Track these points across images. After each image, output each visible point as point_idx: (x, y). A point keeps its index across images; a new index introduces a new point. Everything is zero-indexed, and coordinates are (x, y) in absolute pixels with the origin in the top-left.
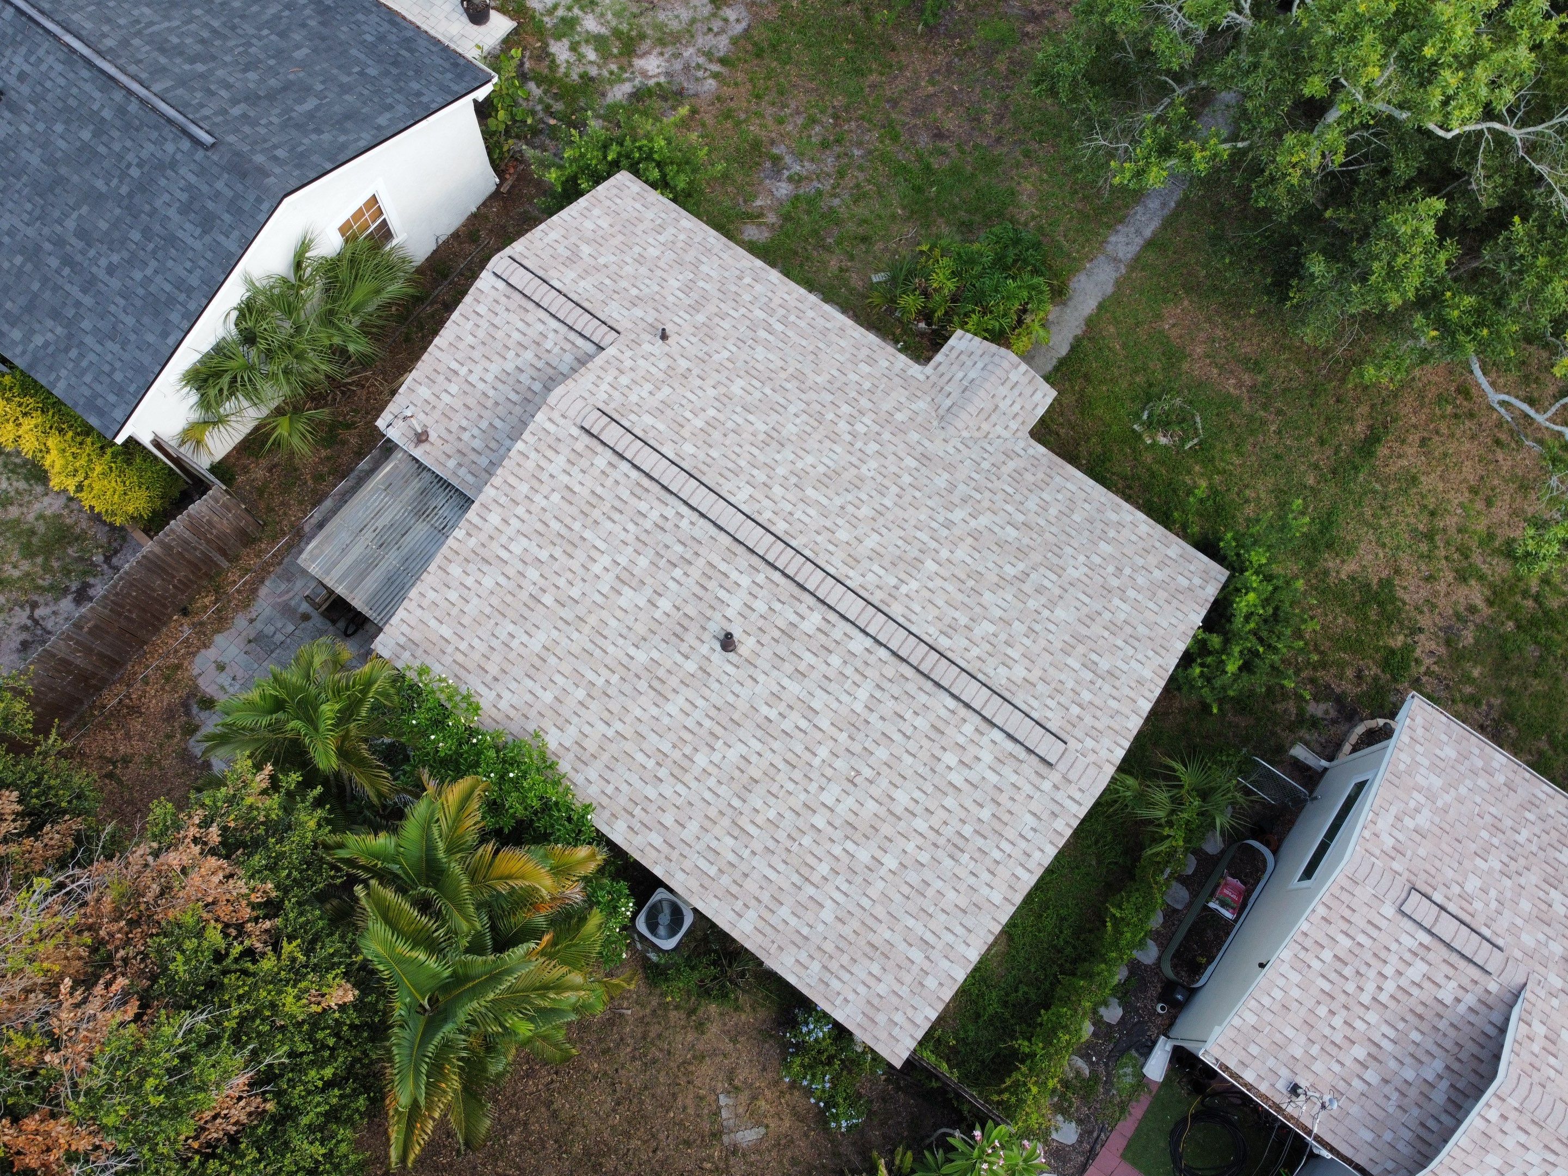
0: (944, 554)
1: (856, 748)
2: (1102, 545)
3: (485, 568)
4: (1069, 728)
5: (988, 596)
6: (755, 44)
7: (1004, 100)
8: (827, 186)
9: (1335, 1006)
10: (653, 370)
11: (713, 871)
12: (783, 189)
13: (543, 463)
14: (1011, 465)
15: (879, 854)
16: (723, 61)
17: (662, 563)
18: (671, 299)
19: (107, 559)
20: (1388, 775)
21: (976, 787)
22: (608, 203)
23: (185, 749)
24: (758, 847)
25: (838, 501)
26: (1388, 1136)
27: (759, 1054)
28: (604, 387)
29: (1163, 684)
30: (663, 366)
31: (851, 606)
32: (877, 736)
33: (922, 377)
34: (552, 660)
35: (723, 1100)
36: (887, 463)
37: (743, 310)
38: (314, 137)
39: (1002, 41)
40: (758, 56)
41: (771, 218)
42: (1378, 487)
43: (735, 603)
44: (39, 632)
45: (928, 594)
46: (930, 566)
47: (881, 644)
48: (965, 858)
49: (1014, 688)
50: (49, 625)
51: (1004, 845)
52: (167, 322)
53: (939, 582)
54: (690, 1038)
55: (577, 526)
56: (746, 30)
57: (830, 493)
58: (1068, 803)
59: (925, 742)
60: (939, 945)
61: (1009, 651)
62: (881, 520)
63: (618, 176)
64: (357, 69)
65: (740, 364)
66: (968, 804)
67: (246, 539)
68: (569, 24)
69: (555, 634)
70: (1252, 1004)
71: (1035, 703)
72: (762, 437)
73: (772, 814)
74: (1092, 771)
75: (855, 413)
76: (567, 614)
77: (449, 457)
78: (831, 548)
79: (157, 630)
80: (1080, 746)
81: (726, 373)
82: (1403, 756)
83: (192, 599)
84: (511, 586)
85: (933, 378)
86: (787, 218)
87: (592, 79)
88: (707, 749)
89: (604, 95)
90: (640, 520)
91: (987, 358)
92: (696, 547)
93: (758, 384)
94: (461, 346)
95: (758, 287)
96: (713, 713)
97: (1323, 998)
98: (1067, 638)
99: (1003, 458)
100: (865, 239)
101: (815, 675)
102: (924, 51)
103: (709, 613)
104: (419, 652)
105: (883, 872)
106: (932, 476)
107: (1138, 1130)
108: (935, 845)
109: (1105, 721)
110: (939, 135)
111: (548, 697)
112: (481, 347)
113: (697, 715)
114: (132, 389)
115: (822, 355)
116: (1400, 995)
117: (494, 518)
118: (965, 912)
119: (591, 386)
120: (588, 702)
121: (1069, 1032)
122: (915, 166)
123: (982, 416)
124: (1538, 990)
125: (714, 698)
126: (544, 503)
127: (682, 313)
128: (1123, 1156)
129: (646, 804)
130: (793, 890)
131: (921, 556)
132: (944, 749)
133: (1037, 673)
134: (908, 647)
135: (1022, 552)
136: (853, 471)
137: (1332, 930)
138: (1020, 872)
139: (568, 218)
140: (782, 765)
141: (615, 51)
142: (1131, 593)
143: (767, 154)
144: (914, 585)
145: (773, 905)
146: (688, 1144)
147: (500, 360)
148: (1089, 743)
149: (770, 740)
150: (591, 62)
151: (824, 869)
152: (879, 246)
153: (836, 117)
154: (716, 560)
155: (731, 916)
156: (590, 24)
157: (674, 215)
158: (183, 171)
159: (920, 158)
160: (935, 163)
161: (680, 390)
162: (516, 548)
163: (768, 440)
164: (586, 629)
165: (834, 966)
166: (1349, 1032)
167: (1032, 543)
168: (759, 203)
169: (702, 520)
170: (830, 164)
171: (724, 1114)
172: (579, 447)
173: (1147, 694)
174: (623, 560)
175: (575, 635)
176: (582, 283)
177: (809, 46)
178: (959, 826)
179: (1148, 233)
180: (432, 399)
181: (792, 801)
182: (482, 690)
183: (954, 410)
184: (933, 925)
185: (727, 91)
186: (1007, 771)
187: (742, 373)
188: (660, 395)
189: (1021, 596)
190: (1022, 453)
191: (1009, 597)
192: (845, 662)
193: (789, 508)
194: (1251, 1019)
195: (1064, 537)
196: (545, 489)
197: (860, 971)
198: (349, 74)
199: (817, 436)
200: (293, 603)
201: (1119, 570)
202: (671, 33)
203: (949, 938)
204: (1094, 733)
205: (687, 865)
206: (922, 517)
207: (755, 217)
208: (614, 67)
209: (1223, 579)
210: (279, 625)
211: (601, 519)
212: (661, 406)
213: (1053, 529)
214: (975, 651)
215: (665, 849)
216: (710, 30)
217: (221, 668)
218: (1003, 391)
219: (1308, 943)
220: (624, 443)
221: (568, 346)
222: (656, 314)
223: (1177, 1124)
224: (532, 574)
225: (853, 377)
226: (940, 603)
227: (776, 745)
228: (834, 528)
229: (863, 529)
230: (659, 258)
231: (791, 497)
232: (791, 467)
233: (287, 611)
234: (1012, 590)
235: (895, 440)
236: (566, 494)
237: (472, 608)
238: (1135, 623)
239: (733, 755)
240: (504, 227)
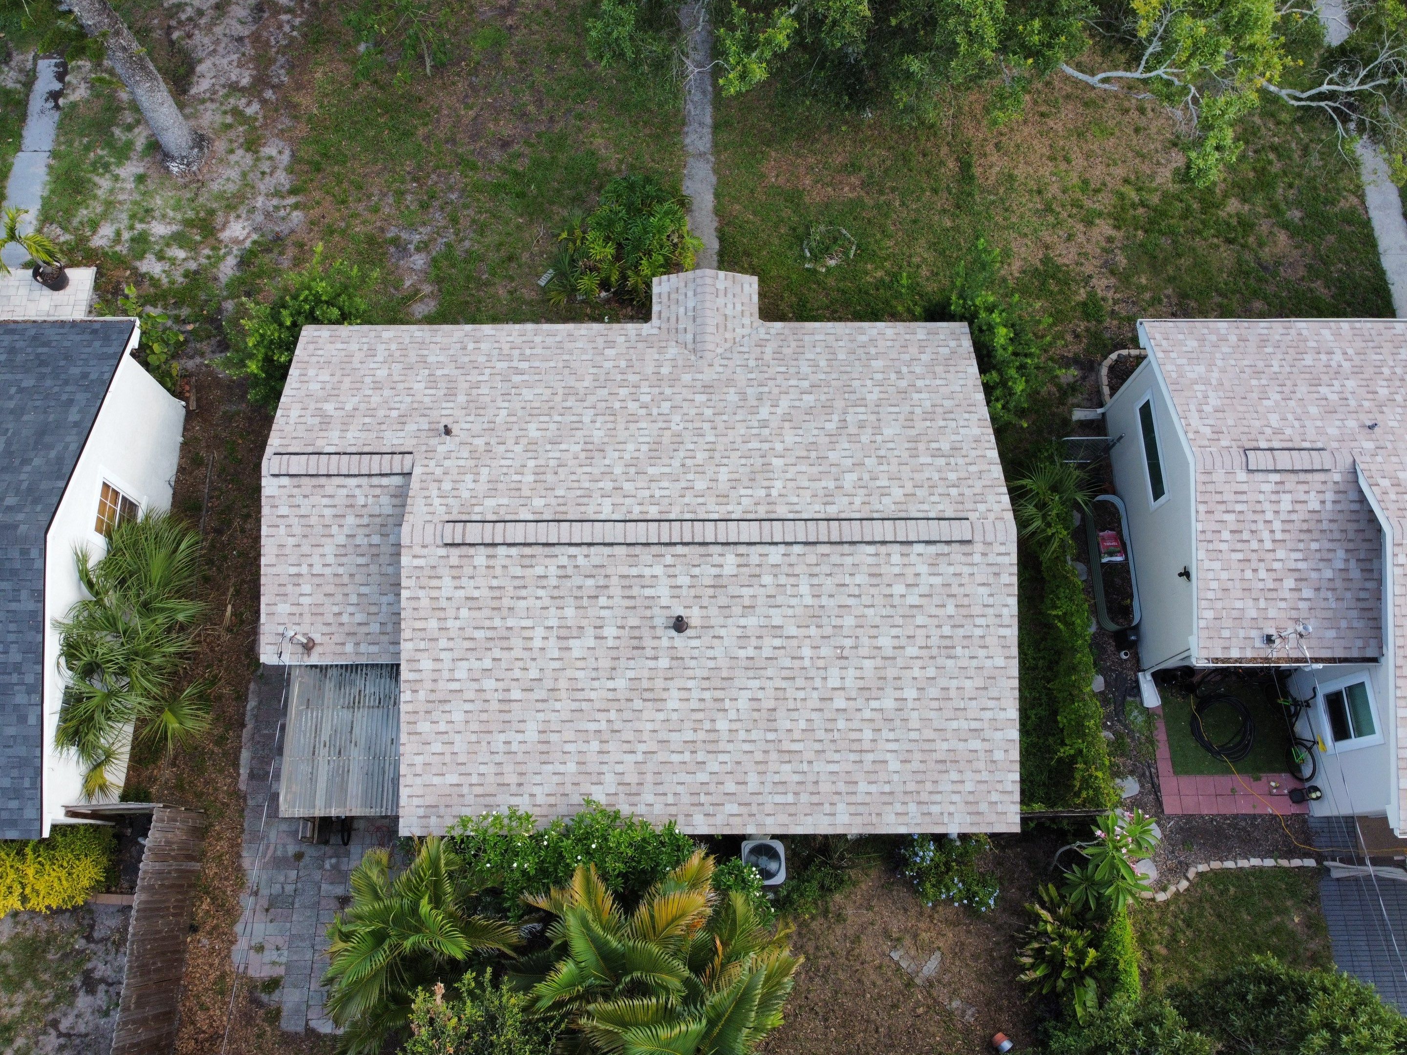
0: (779, 447)
1: (828, 631)
2: (873, 363)
3: (447, 707)
4: (960, 507)
6: (309, 163)
7: (532, 87)
8: (450, 236)
9: (1254, 566)
10: (462, 462)
11: (790, 798)
12: (419, 261)
13: (435, 593)
14: (769, 350)
15: (898, 694)
16: (293, 192)
17: (585, 602)
18: (427, 399)
19: (89, 938)
20: (1171, 387)
21: (930, 596)
22: (314, 359)
23: (283, 1034)
24: (809, 755)
25: (676, 463)
26: (1344, 624)
27: (894, 903)
28: (437, 501)
29: (991, 431)
30: (466, 454)
31: (750, 532)
32: (836, 611)
33: (655, 331)
34: (554, 737)
35: (895, 956)
36: (685, 410)
37: (487, 371)
38: (27, 468)
39: (497, 43)
40: (318, 170)
41: (427, 289)
42: (992, 197)
43: (663, 591)
44: (77, 1041)
45: (790, 484)
46: (777, 462)
47: (791, 544)
48: (959, 651)
49: (904, 507)
50: (82, 1028)
51: (979, 621)
52: (16, 707)
53: (793, 470)
54: (839, 932)
55: (497, 622)
56: (293, 155)
57: (665, 461)
58: (1000, 559)
59: (873, 591)
60: (986, 725)
61: (878, 483)
62: (717, 455)
63: (303, 333)
64: (13, 390)
65: (520, 413)
66: (934, 611)
67: (200, 833)
68: (141, 241)
69: (541, 716)
70: (1203, 604)
71: (925, 507)
72: (583, 455)
73: (803, 724)
74: (999, 525)
75: (633, 390)
76: (540, 694)
77: (343, 644)
78: (701, 500)
79: (181, 961)
80: (977, 514)
81: (516, 427)
82: (1169, 367)
83: (192, 915)
84: (478, 705)
85: (664, 326)
86: (439, 281)
87: (196, 272)
88: (721, 714)
89: (216, 279)
90: (544, 582)
91: (691, 286)
92: (602, 571)
93: (546, 419)
94: (287, 551)
95: (483, 346)
96: (706, 684)
97: (1242, 565)
98: (907, 445)
99: (759, 349)
100: (510, 259)
101: (761, 600)
102: (444, 87)
103: (648, 613)
104: (442, 810)
105: (910, 704)
106: (723, 397)
107: (1171, 747)
108: (932, 658)
109: (978, 484)
110: (505, 144)
111: (571, 767)
112: (304, 540)
113: (695, 694)
114: (27, 783)
115: (573, 364)
116: (1287, 527)
117: (426, 664)
118: (985, 688)
119: (425, 509)
120: (605, 747)
121: (1092, 717)
122: (506, 179)
123: (721, 330)
124: (1364, 459)
125: (699, 673)
126: (458, 624)
127: (444, 405)
128: (1176, 774)
129: (705, 788)
130: (857, 767)
131: (765, 460)
132: (889, 585)
133: (909, 485)
134: (812, 532)
135: (828, 408)
136: (667, 433)
137: (1218, 516)
138: (1003, 632)
139: (294, 392)
140: (784, 684)
141: (198, 238)
142: (920, 383)
143: (385, 241)
144: (779, 484)
145: (851, 788)
146: (895, 1006)
147: (328, 540)
148: (982, 507)
149: (762, 672)
150: (184, 260)
151: (868, 734)
152: (525, 257)
153: (416, 179)
154: (625, 570)
155: (827, 820)
156: (159, 229)
157: (373, 334)
159: (505, 171)
160: (518, 166)
161: (494, 463)
162: (461, 674)
163: (589, 454)
164: (563, 694)
165: (924, 797)
166: (1273, 575)
167: (828, 397)
168: (408, 283)
169: (592, 548)
170: (440, 219)
171: (904, 964)
172: (454, 561)
173: (987, 445)
174: (553, 622)
175: (558, 706)
176: (349, 435)
177: (351, 138)
178: (938, 632)
179: (708, 120)
180: (295, 609)
181: (811, 704)
182: (514, 801)
183: (698, 338)
184: (971, 714)
185: (315, 213)
186: (943, 568)
187: (528, 419)
188: (483, 478)
189: (853, 439)
190: (767, 337)
191: (846, 446)
192: (775, 575)
193: (647, 493)
194: (1209, 614)
195: (845, 377)
196: (451, 613)
197: (946, 786)
198: (11, 398)
199: (621, 426)
200: (279, 853)
201: (898, 372)
202: (234, 196)
203: (988, 715)
204: (979, 498)
205: (768, 809)
206: (742, 432)
207: (414, 295)
208: (207, 252)
209: (967, 330)
210: (282, 879)
211: (512, 603)
212: (491, 486)
213: (834, 376)
214: (858, 501)
215: (744, 810)
216: (263, 173)
217: (260, 949)
218: (721, 301)
219: (1209, 536)
220: (488, 533)
221: (378, 491)
222: (426, 419)
223: (1191, 725)
224: (489, 684)
225: (608, 365)
226: (806, 484)
227: (769, 673)
228: (690, 484)
229: (710, 470)
230: (390, 375)
231: (639, 485)
232: (622, 462)
233: (279, 863)
234: (844, 438)
235: (675, 390)
236: (471, 604)
237: (460, 746)
238: (939, 402)
239: (743, 703)
240: (216, 437)
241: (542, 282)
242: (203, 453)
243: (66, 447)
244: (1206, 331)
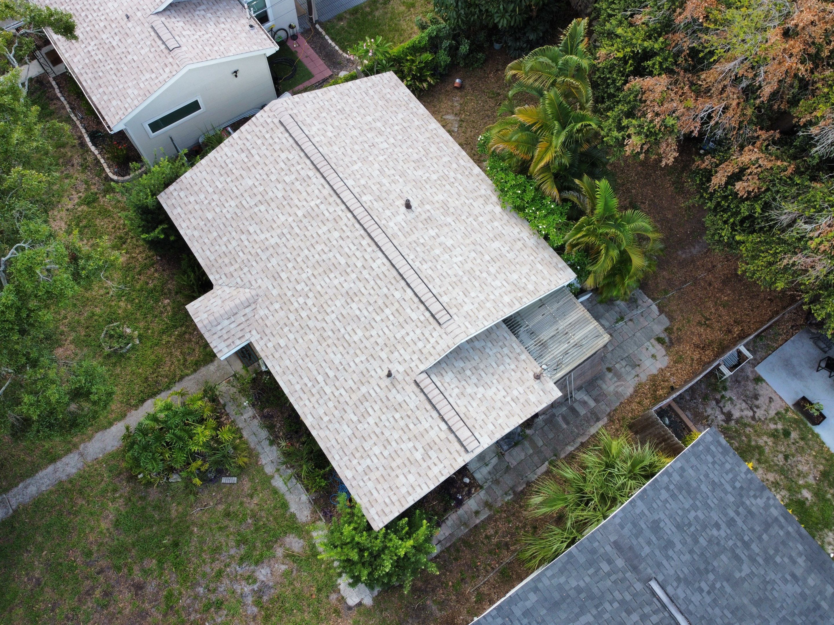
0: (290, 219)
1: (366, 154)
2: (210, 218)
3: (516, 282)
4: (275, 128)
5: (280, 195)
10: (402, 351)
11: (441, 145)
12: (263, 573)
13: (475, 311)
15: (373, 122)
17: (428, 247)
18: (376, 408)
20: (148, 95)
21: (324, 123)
23: (671, 322)
25: (331, 255)
28: (432, 341)
29: (222, 144)
30: (396, 354)
32: (356, 153)
33: (254, 332)
34: (491, 235)
35: (456, 130)
36: (297, 276)
38: (582, 584)
41: (279, 552)
44: (749, 402)
45: (309, 199)
46: (300, 213)
48: (339, 107)
49: (290, 148)
50: (744, 405)
51: (322, 104)
52: (681, 476)
53: (299, 204)
55: (465, 279)
57: (333, 260)
59: (337, 143)
60: (361, 91)
61: (283, 166)
62: (313, 241)
63: (382, 525)
65: (351, 352)
66: (329, 120)
69: (487, 244)
71: (284, 141)
72: (356, 299)
73: (411, 150)
74: (274, 109)
75: (300, 310)
76: (479, 248)
77: (524, 361)
78: (345, 228)
80: (274, 119)
81: (362, 346)
84: (504, 270)
86: (270, 548)
90: (433, 267)
91: (214, 331)
92: (410, 246)
93: (347, 337)
94: (507, 413)
96: (423, 189)
97: (226, 41)
98: (253, 170)
99: (235, 274)
101: (374, 181)
103: (413, 221)
105: (373, 117)
106: (277, 267)
108: (349, 115)
109: (256, 130)
110: (139, 588)
111: (496, 224)
112: (496, 407)
115: (303, 353)
116: (197, 30)
117: (507, 299)
118: (347, 95)
119: (441, 342)
122: (168, 565)
123: (233, 298)
124: (148, 11)
125: (421, 193)
126: (479, 295)
127: (374, 395)
128: (313, 76)
129: (463, 174)
130: (411, 127)
131: (303, 219)
132: (331, 138)
133: (276, 154)
134: (329, 173)
135: (252, 217)
136: (316, 273)
137: (209, 52)
138: (320, 95)
140: (401, 162)
142: (211, 190)
143: (262, 608)
144: (312, 203)
145: (421, 127)
146: (473, 122)
147: (486, 395)
148: (269, 120)
149: (402, 170)
151: (396, 128)
152: (221, 508)
154: (402, 238)
155: (439, 131)
157: (354, 483)
158: (672, 572)
160: (153, 564)
161: (391, 335)
162: (497, 283)
163: (354, 297)
164: (472, 239)
165: (404, 103)
166: (222, 31)
167: (245, 222)
170: (223, 586)
172: (455, 310)
174: (447, 256)
176: (427, 426)
178: (337, 116)
179: (50, 468)
180: (529, 393)
181: (401, 150)
182: (526, 238)
183: (247, 304)
184: (361, 97)
186: (308, 121)
188: (403, 332)
189: (264, 193)
190: (223, 276)
191: (270, 193)
192: (359, 179)
193: (358, 254)
195: (227, 224)
196: (477, 300)
197: (394, 98)
199: (327, 297)
200: (615, 379)
201: (210, 204)
203: (357, 91)
204: (265, 125)
205: (451, 150)
206: (292, 241)
209: (162, 194)
211: (453, 277)
212: (405, 325)
213: (230, 228)
214: (299, 167)
215: (459, 158)
217: (654, 356)
218: (215, 310)
220: (430, 301)
222: (389, 395)
224: (492, 270)
225: (291, 336)
226: (304, 194)
227: (400, 168)
228: (339, 239)
229: (325, 238)
230: (375, 444)
231: (354, 259)
232: (348, 279)
233: (619, 376)
234: (267, 197)
235: (286, 290)
236: (467, 294)
237: (525, 270)
238: (218, 175)
239: (420, 172)
240: (458, 601)
241: (234, 480)
242: (473, 599)
243: (553, 576)
244: (103, 102)
